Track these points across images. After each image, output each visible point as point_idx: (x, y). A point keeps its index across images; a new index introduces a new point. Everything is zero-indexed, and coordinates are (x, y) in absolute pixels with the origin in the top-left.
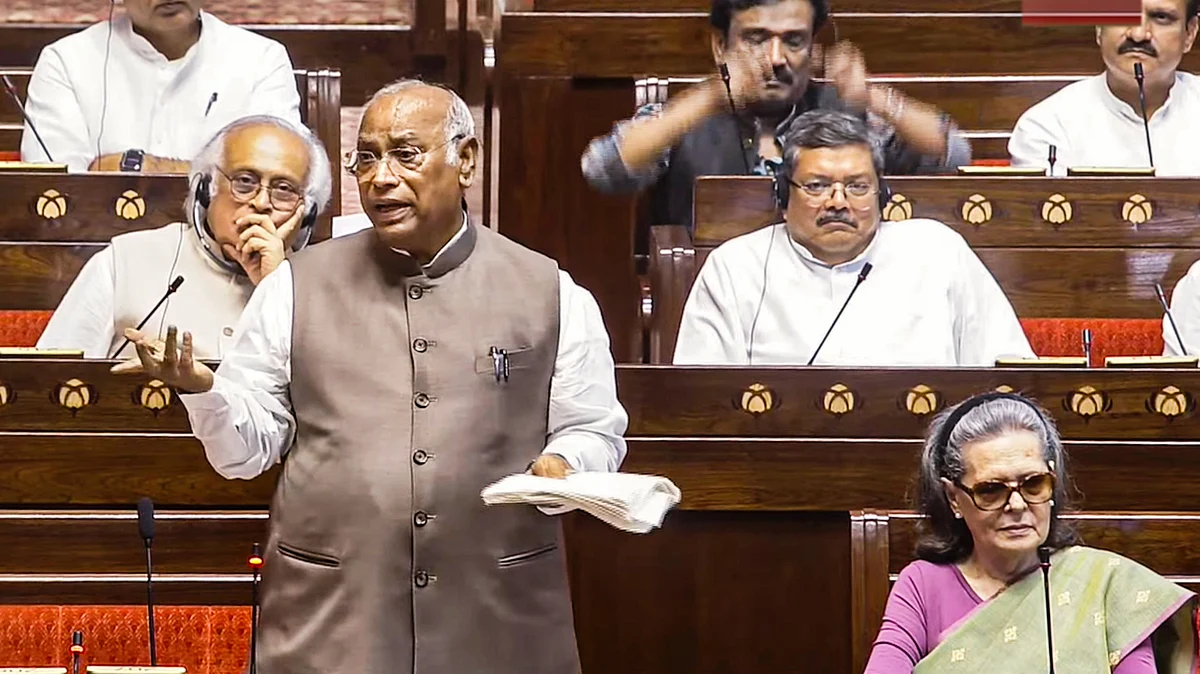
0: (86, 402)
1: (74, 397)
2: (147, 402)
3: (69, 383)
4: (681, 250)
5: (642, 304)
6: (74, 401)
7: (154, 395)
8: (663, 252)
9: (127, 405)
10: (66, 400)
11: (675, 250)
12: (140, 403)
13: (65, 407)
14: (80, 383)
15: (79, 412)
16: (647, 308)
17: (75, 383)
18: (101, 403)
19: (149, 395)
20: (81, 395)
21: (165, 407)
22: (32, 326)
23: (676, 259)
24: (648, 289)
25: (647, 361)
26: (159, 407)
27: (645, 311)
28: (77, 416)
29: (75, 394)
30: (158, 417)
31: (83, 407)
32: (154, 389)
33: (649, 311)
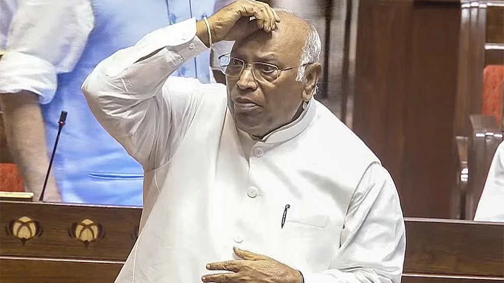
0: (33, 235)
1: (25, 230)
2: (80, 236)
3: (21, 219)
4: (492, 134)
5: (461, 174)
6: (24, 233)
7: (86, 230)
8: (478, 135)
9: (64, 238)
10: (18, 232)
11: (487, 134)
12: (75, 236)
13: (17, 238)
14: (29, 220)
15: (27, 242)
16: (464, 178)
17: (25, 219)
18: (44, 236)
19: (82, 231)
20: (30, 229)
21: (93, 241)
22: (9, 175)
23: (488, 141)
24: (466, 162)
25: (463, 217)
26: (89, 240)
27: (462, 180)
28: (26, 245)
29: (25, 228)
30: (89, 248)
31: (31, 238)
32: (85, 226)
33: (466, 180)
